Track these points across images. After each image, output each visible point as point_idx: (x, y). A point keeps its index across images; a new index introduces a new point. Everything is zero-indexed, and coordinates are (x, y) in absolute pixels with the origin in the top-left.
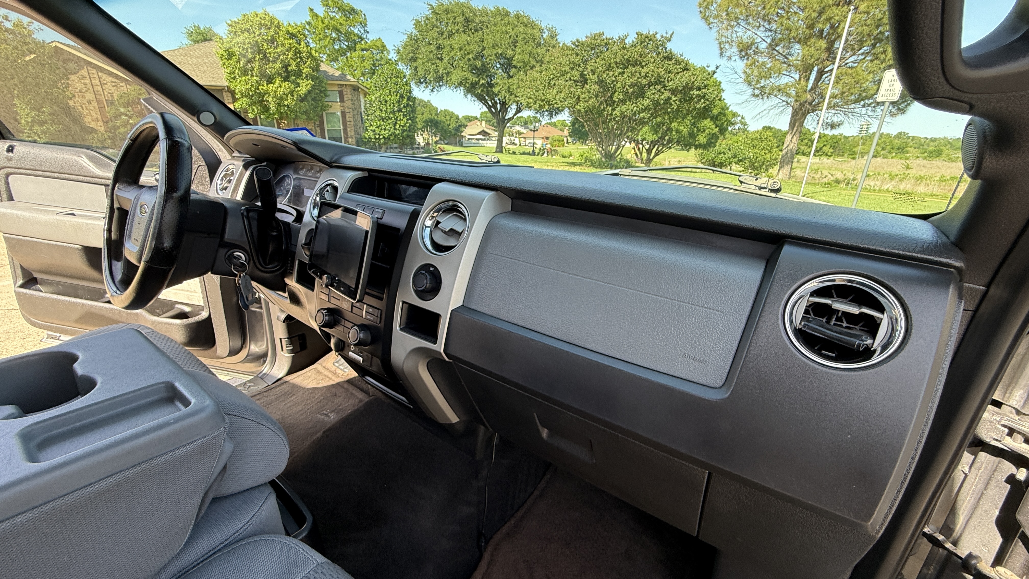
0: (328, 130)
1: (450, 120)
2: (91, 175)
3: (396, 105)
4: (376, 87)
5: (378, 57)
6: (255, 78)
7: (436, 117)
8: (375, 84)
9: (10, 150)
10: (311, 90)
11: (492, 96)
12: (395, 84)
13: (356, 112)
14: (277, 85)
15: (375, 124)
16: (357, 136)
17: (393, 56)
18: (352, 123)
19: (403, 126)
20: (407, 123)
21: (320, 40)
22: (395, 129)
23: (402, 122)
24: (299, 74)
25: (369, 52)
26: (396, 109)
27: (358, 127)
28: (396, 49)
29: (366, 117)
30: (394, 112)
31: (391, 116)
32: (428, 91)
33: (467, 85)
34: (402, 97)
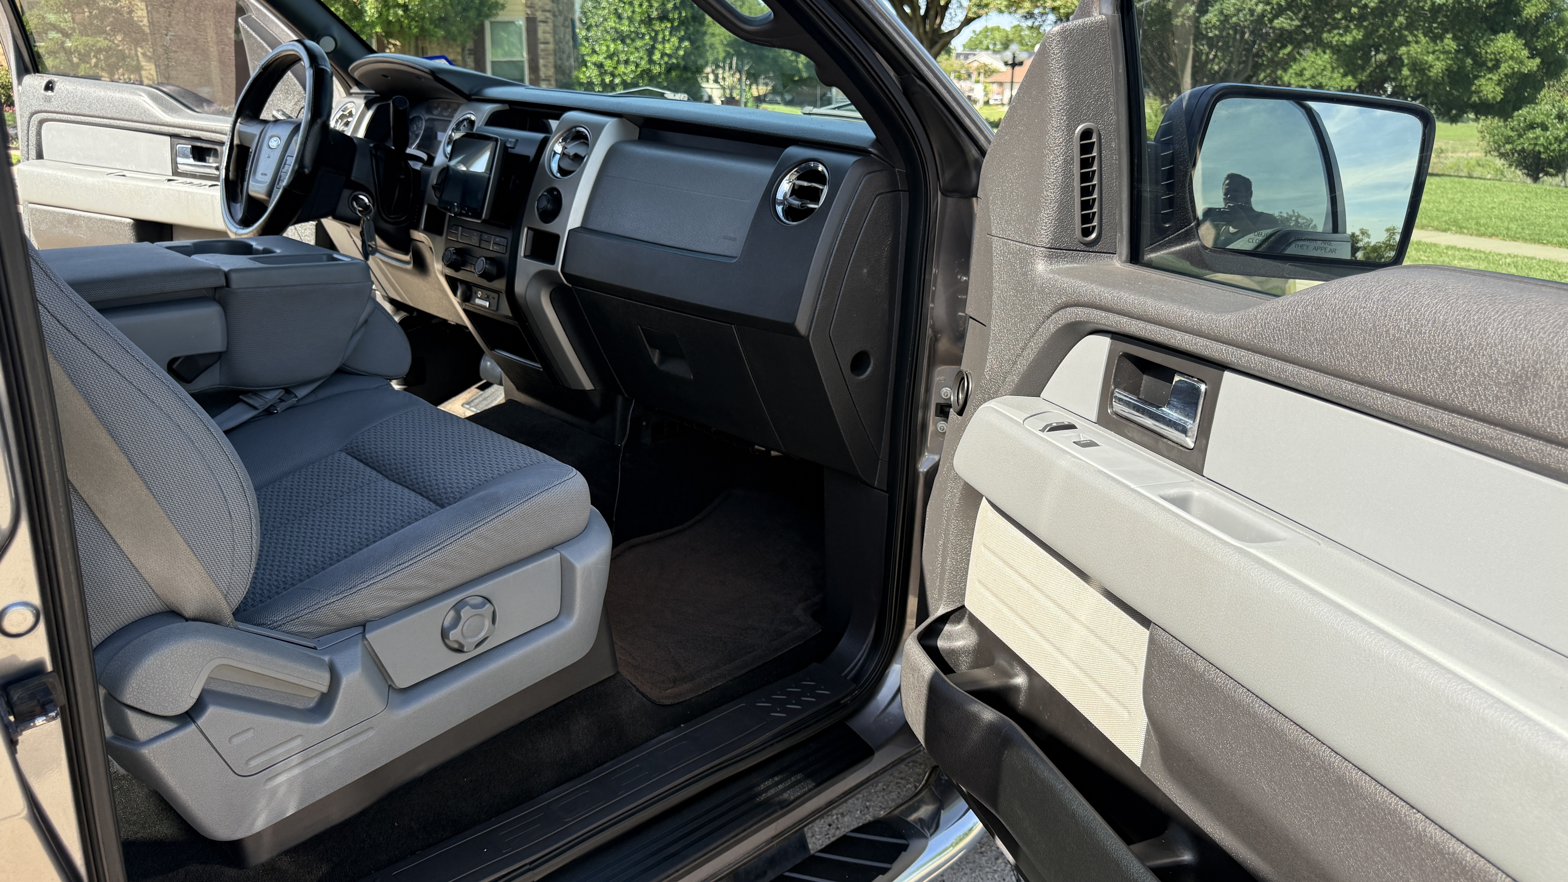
0: (493, 63)
2: (155, 120)
9: (49, 87)
13: (561, 19)
15: (604, 48)
16: (560, 77)
18: (551, 46)
19: (670, 56)
20: (678, 48)
22: (651, 61)
23: (667, 45)
26: (655, 14)
27: (565, 56)
29: (584, 33)
30: (648, 21)
31: (643, 30)
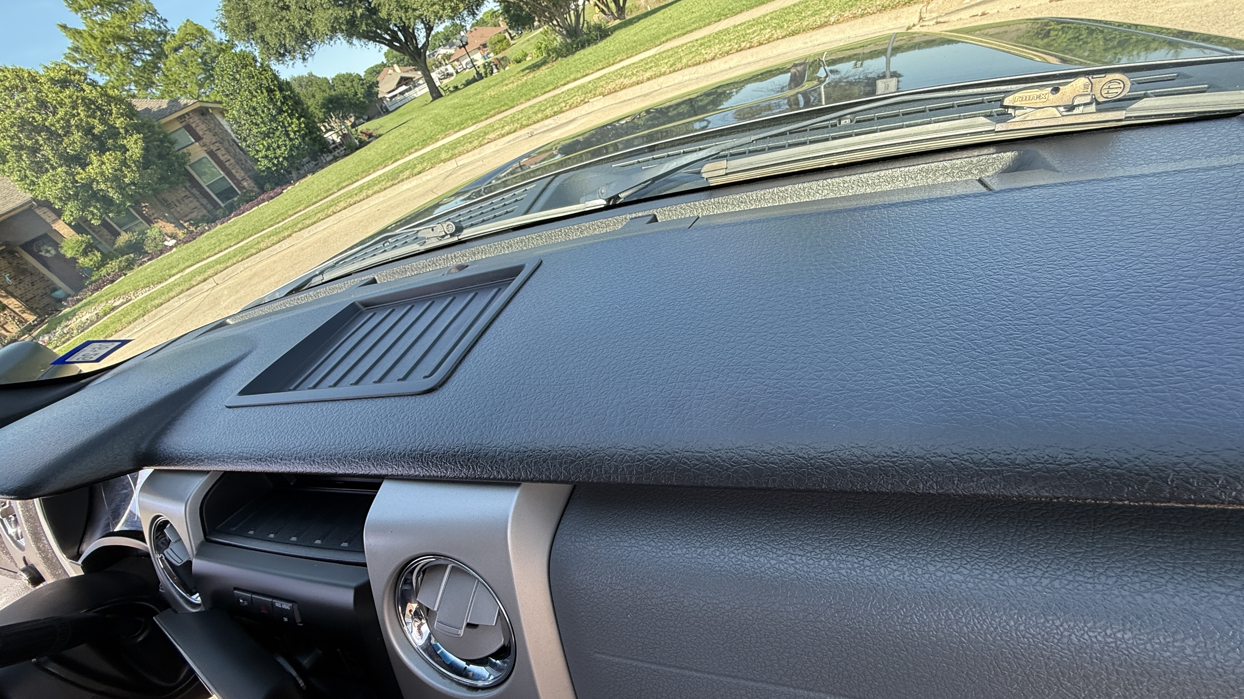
1: (352, 86)
3: (271, 107)
4: (227, 96)
5: (203, 49)
6: (59, 169)
7: (333, 93)
8: (223, 91)
10: (148, 146)
11: (384, 24)
12: (249, 78)
13: (226, 143)
14: (96, 164)
15: (261, 146)
17: (221, 36)
18: (232, 161)
19: (298, 131)
21: (109, 65)
24: (114, 133)
25: (185, 48)
27: (244, 162)
28: (218, 24)
29: (245, 144)
31: (275, 125)
32: (299, 62)
33: (344, 27)
34: (270, 91)
